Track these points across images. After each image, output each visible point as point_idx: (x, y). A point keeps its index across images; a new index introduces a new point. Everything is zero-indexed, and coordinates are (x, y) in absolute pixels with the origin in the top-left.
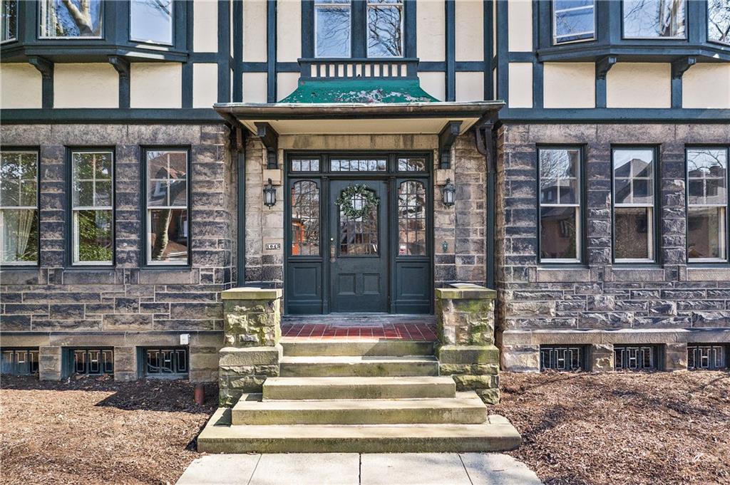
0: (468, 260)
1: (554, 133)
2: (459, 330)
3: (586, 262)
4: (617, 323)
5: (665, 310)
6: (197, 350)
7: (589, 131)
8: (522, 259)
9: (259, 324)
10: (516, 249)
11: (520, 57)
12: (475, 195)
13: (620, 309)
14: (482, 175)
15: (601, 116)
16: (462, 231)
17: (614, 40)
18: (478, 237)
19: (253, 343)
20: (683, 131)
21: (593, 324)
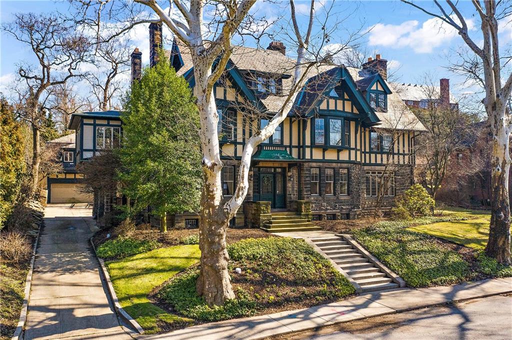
0: (294, 195)
1: (314, 164)
2: (305, 209)
3: (320, 195)
4: (327, 209)
5: (336, 206)
6: (237, 218)
7: (321, 164)
8: (308, 194)
9: (267, 209)
10: (307, 192)
11: (308, 147)
12: (295, 179)
13: (327, 206)
14: (297, 174)
15: (324, 161)
16: (293, 188)
17: (328, 145)
18: (296, 189)
19: (266, 213)
20: (339, 164)
21: (322, 210)
